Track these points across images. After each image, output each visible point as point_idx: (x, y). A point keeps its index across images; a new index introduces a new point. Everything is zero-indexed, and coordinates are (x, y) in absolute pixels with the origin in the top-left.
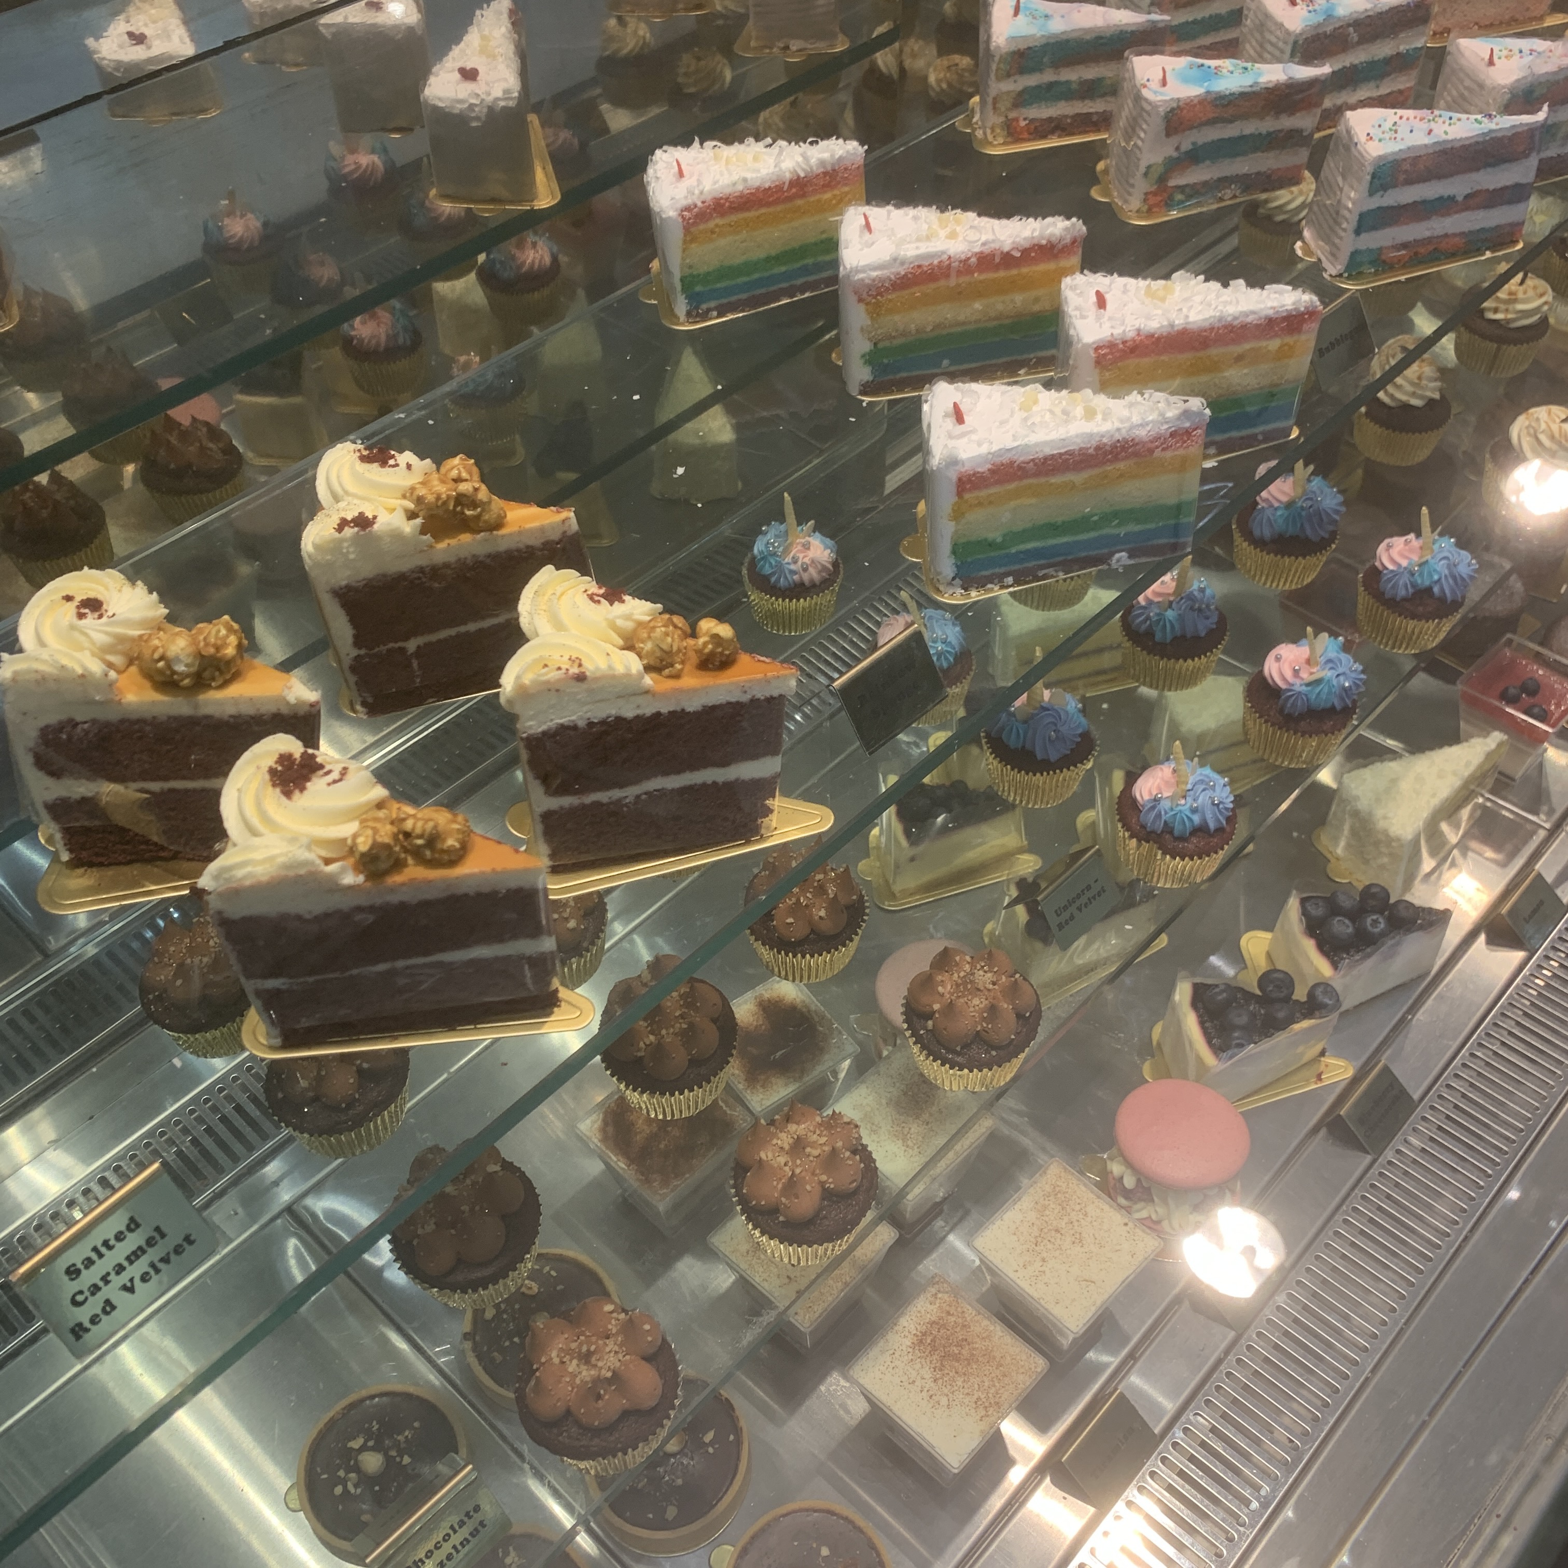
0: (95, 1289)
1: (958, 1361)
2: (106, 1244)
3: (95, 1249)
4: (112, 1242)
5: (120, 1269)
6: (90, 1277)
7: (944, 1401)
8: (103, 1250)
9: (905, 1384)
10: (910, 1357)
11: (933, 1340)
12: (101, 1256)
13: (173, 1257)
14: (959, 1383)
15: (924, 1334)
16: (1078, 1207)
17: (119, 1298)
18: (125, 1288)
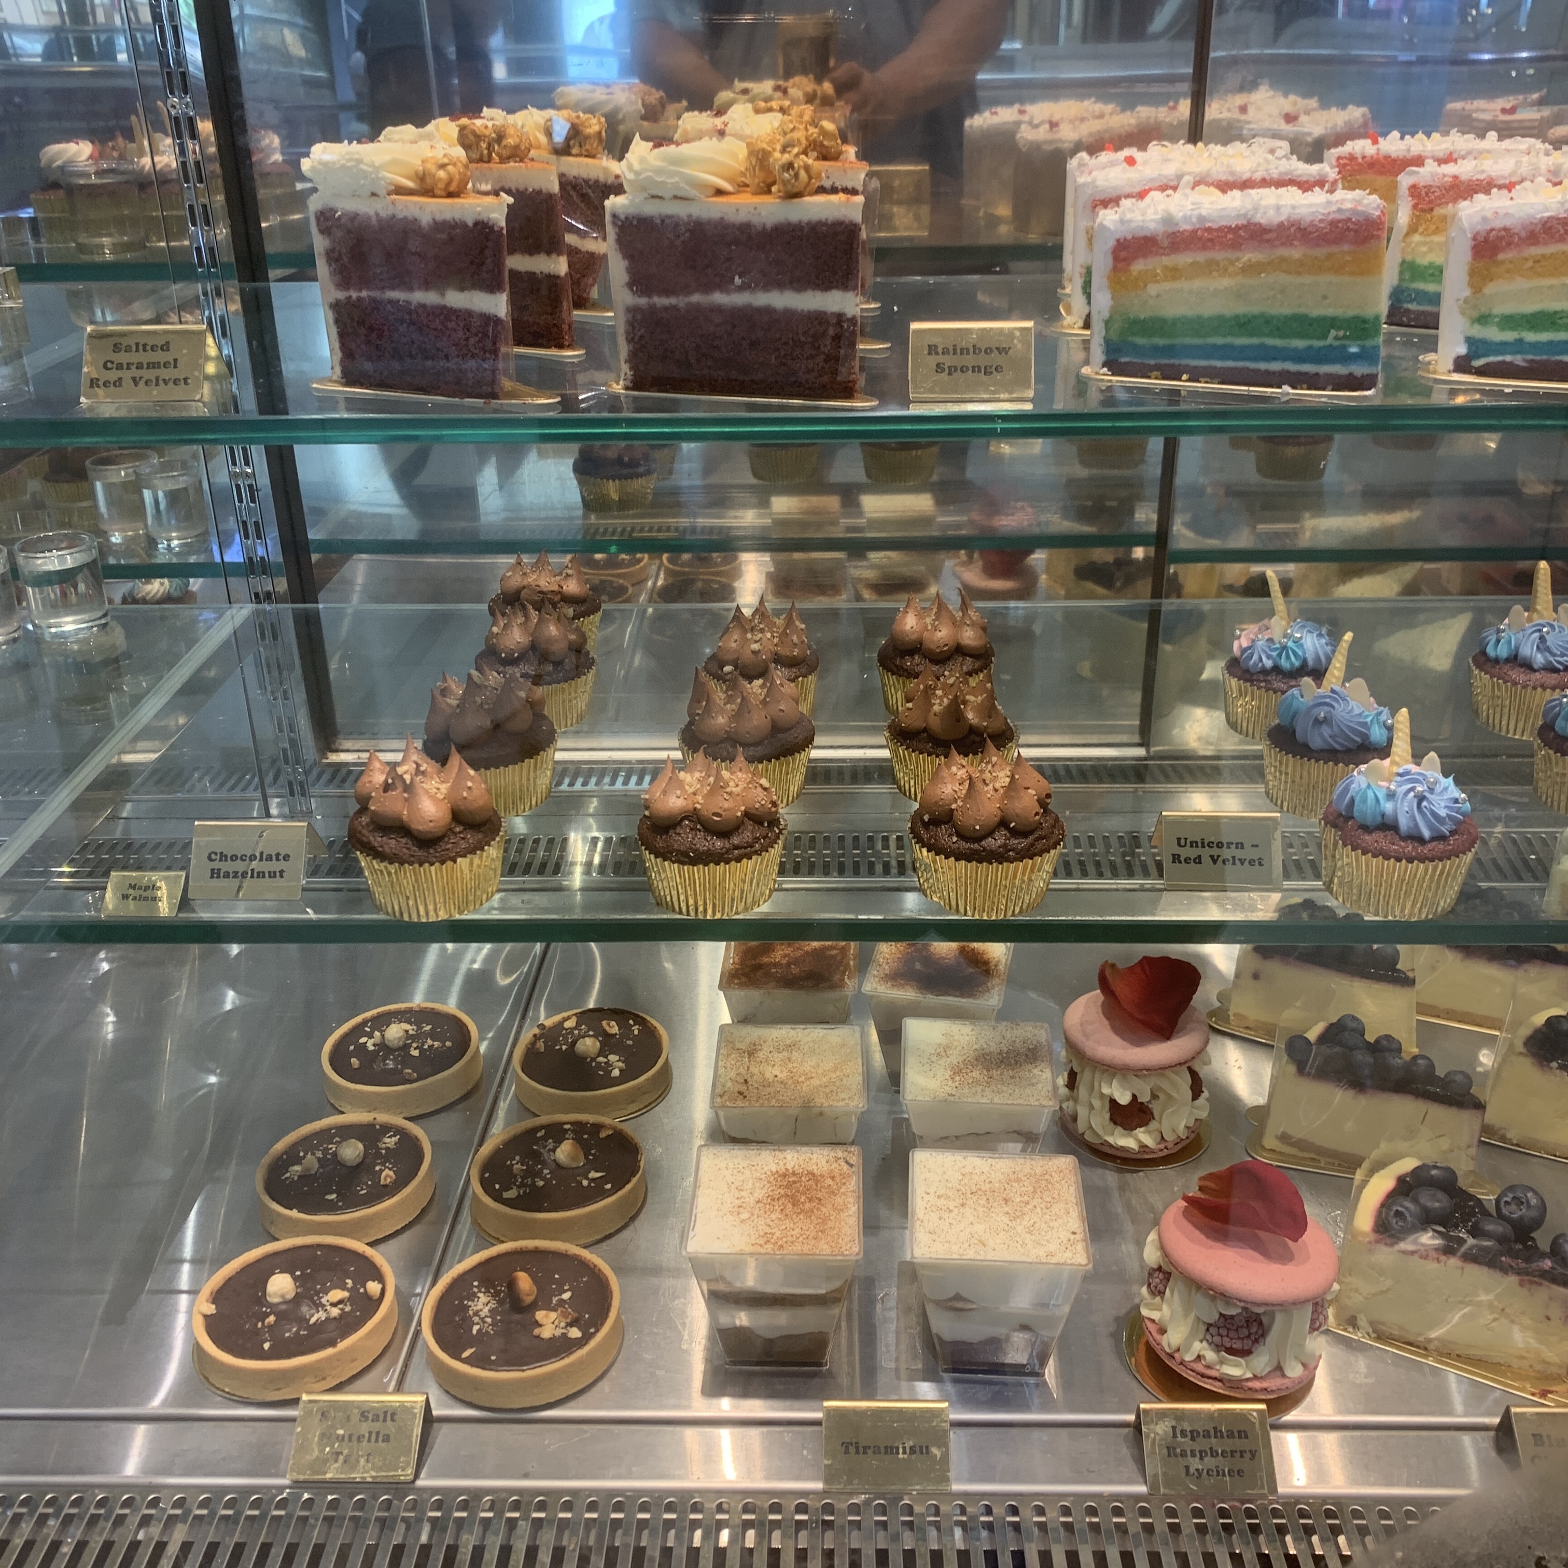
0: (120, 367)
1: (794, 1205)
2: (145, 346)
3: (137, 344)
4: (148, 348)
5: (140, 366)
6: (123, 357)
7: (745, 1216)
8: (141, 348)
9: (733, 1186)
10: (763, 1176)
11: (795, 1182)
12: (137, 350)
13: (171, 384)
14: (773, 1216)
15: (794, 1174)
16: (1049, 1199)
17: (128, 383)
18: (134, 379)
